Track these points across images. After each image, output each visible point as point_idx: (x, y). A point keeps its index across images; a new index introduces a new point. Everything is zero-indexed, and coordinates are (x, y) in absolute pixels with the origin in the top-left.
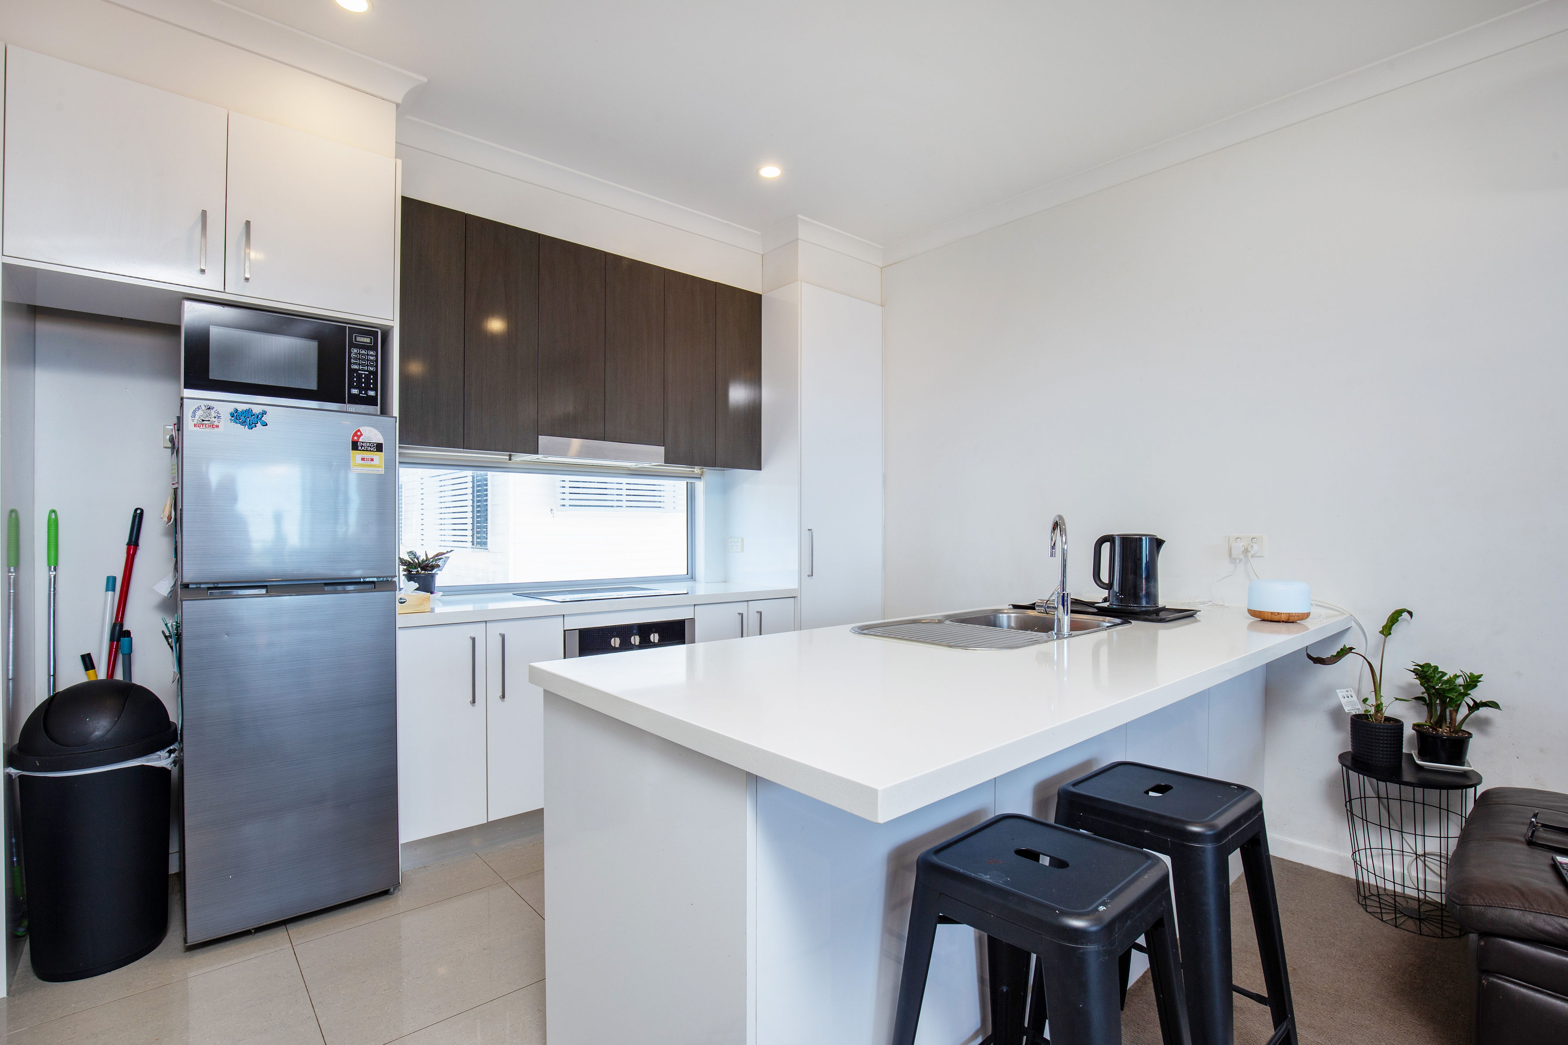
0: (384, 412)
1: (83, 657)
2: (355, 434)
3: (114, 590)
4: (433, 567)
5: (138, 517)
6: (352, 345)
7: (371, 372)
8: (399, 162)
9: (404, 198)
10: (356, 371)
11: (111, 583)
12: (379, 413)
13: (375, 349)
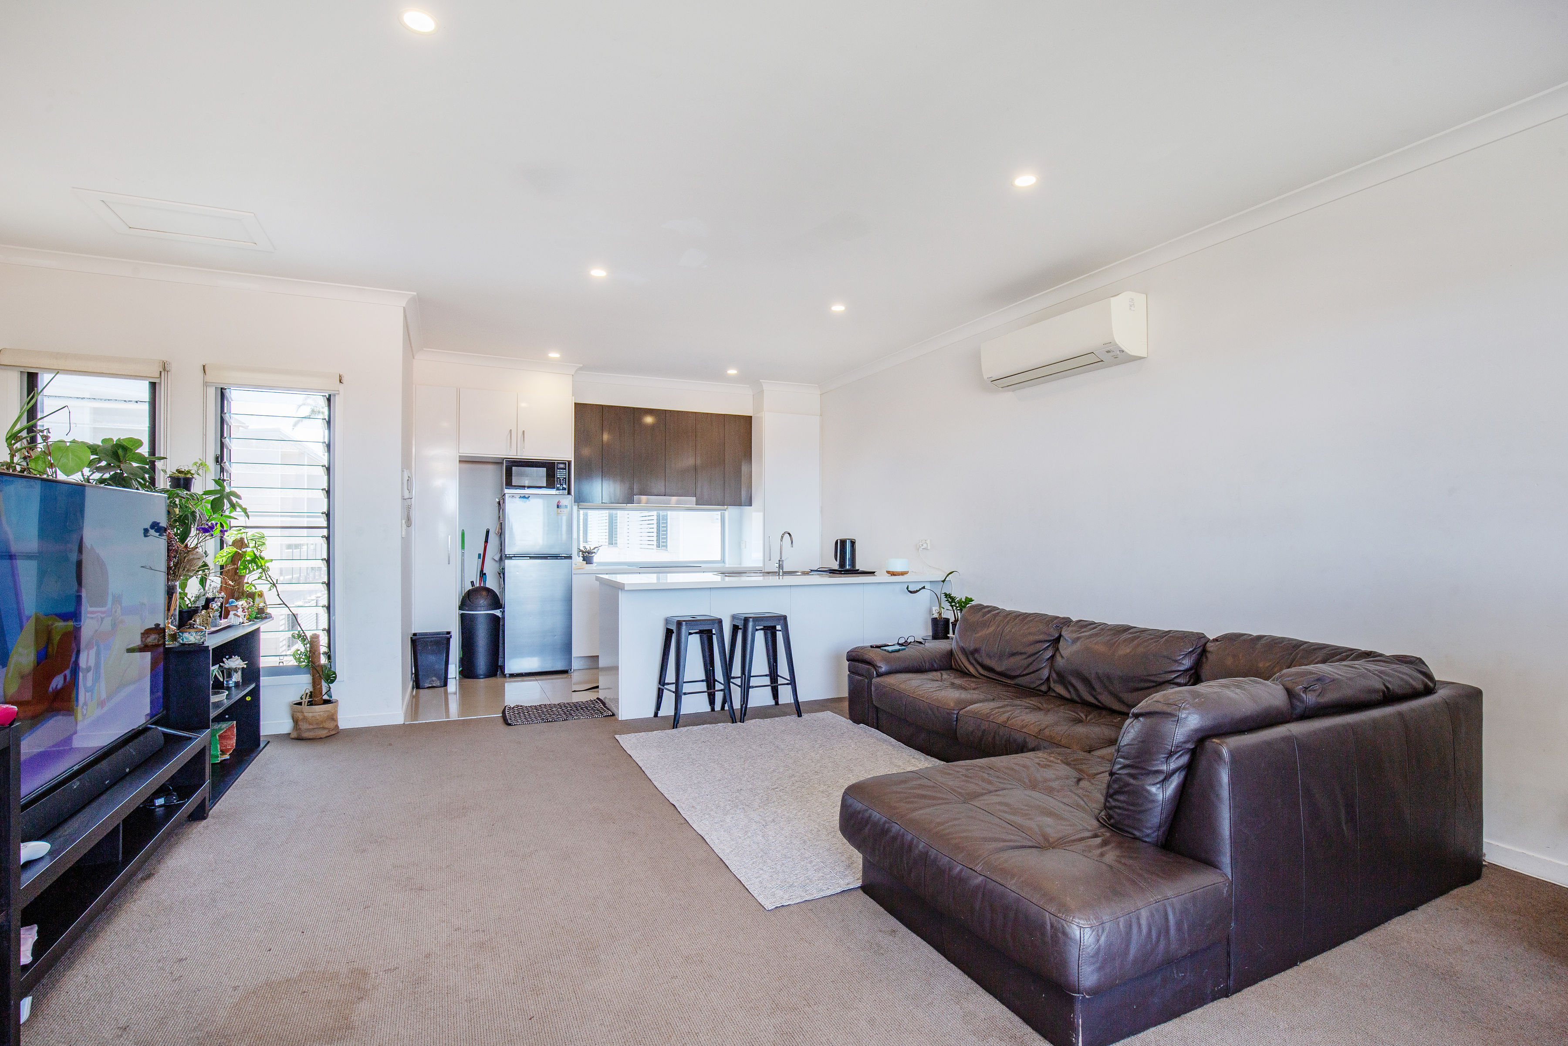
0: (569, 493)
1: (471, 582)
2: (558, 502)
3: (480, 558)
4: (592, 553)
5: (488, 532)
6: (558, 469)
7: (564, 478)
8: (573, 397)
9: (575, 403)
10: (559, 478)
11: (480, 555)
12: (567, 494)
13: (565, 469)
